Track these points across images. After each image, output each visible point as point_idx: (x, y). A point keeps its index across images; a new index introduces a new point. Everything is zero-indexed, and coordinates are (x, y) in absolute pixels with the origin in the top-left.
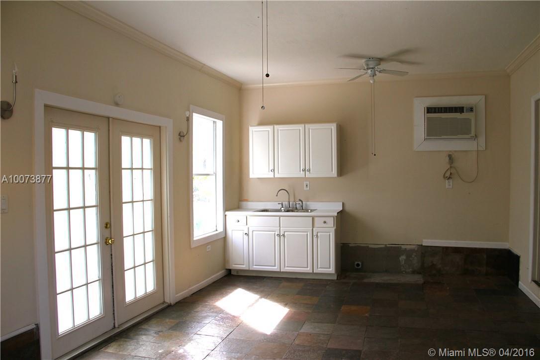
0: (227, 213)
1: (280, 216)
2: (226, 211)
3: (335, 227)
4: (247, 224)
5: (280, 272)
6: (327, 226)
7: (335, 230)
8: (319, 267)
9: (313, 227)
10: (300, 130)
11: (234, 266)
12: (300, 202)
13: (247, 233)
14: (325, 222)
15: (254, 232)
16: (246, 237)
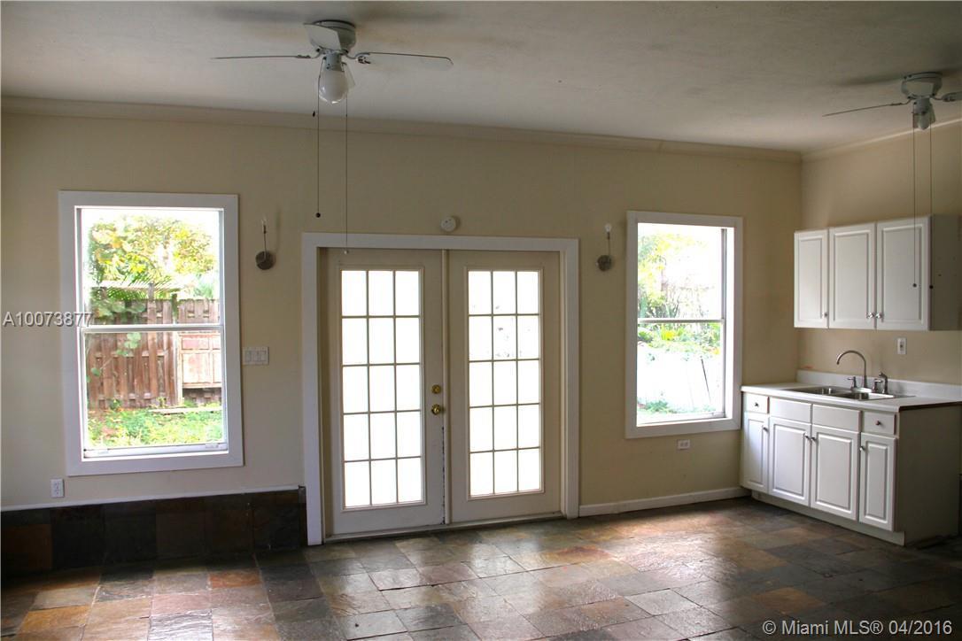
0: (744, 389)
1: (812, 403)
2: (744, 384)
3: (897, 437)
4: (768, 412)
5: (808, 508)
6: (883, 431)
7: (896, 441)
8: (867, 512)
9: (861, 429)
10: (868, 235)
11: (749, 482)
12: (883, 380)
13: (767, 427)
14: (879, 423)
15: (777, 427)
16: (765, 433)
